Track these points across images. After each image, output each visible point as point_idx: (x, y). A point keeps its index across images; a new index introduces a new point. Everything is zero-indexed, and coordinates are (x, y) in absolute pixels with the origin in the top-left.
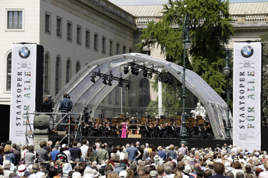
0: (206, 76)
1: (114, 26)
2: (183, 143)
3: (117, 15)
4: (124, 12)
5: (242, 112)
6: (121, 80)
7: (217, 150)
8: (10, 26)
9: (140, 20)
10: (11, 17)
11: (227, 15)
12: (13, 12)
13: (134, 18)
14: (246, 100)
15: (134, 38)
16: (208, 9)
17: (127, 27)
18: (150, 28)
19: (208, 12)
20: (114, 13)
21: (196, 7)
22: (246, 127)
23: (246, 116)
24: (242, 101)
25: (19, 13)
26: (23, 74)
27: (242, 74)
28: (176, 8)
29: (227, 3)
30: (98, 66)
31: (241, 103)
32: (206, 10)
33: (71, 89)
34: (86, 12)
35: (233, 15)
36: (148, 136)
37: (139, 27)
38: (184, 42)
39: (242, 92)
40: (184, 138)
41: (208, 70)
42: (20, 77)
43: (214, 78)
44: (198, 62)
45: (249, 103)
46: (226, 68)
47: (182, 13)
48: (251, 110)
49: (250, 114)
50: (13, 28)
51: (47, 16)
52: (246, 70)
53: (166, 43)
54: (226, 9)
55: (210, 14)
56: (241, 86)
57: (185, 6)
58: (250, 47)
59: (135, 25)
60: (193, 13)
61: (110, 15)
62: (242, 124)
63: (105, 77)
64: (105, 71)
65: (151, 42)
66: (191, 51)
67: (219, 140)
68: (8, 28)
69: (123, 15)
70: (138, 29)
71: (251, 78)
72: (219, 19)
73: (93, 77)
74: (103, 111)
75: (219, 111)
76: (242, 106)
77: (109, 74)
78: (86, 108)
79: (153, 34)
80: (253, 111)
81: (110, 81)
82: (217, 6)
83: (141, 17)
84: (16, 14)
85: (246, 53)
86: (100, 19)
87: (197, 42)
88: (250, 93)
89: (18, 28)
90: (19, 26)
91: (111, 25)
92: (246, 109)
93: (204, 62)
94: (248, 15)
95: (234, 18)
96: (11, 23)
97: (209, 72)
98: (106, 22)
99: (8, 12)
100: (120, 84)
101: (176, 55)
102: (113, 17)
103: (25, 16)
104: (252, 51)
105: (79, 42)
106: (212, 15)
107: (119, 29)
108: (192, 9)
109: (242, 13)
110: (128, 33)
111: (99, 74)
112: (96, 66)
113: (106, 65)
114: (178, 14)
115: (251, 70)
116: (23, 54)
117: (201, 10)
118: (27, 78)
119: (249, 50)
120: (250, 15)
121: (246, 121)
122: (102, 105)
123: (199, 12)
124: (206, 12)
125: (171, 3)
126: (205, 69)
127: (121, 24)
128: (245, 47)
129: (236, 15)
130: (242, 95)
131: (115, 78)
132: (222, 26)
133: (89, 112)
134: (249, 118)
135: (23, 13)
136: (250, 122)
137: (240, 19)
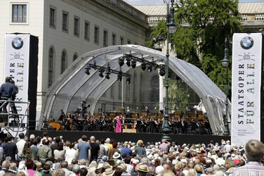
0: (215, 74)
1: (126, 24)
2: (165, 137)
3: (128, 13)
4: (136, 10)
5: (241, 107)
6: (120, 74)
7: (210, 147)
8: (15, 19)
9: (152, 19)
10: (15, 10)
11: (236, 13)
12: (18, 5)
13: (147, 16)
14: (246, 94)
15: (147, 36)
16: (218, 7)
17: (139, 25)
18: (160, 25)
19: (217, 10)
20: (125, 11)
21: (205, 5)
22: (245, 123)
23: (245, 110)
24: (241, 95)
25: (24, 6)
26: (16, 65)
27: (241, 67)
28: (186, 6)
29: (237, 2)
30: (94, 58)
31: (239, 97)
32: (215, 8)
33: (66, 82)
34: (95, 9)
35: (243, 14)
36: (144, 131)
37: (151, 26)
38: (168, 26)
39: (241, 85)
40: (166, 132)
41: (217, 67)
42: (12, 68)
43: (222, 75)
44: (207, 60)
45: (249, 97)
46: (225, 60)
47: (192, 11)
48: (250, 104)
49: (250, 109)
50: (17, 21)
51: (52, 11)
52: (245, 62)
53: (175, 40)
54: (235, 7)
55: (219, 12)
56: (240, 79)
57: (195, 5)
58: (249, 38)
59: (148, 24)
60: (202, 11)
61: (120, 12)
62: (241, 119)
63: (102, 70)
64: (102, 64)
65: (162, 40)
66: (201, 49)
67: (216, 136)
68: (13, 21)
69: (135, 13)
70: (150, 27)
71: (250, 71)
72: (228, 17)
73: (88, 69)
74: (104, 105)
75: (218, 106)
76: (241, 100)
77: (106, 67)
78: (84, 102)
79: (162, 31)
80: (253, 106)
81: (108, 74)
82: (226, 4)
83: (153, 16)
84: (20, 7)
85: (245, 45)
86: (110, 16)
87: (206, 40)
88: (250, 86)
89: (22, 22)
90: (23, 20)
91: (121, 22)
92: (245, 104)
93: (213, 59)
94: (257, 14)
95: (244, 17)
96: (15, 16)
97: (218, 70)
98: (116, 19)
99: (13, 5)
100: (120, 78)
101: (185, 51)
102: (123, 14)
103: (29, 10)
104: (252, 42)
105: (86, 38)
106: (221, 13)
107: (130, 26)
108: (201, 6)
109: (252, 12)
110: (140, 31)
111: (95, 67)
112: (92, 58)
113: (102, 57)
114: (188, 12)
115: (251, 62)
116: (16, 45)
117: (210, 7)
118: (20, 70)
119: (249, 41)
120: (259, 14)
121: (245, 116)
122: (103, 99)
123: (208, 10)
124: (215, 10)
125: (181, 2)
126: (214, 66)
127: (133, 22)
128: (245, 38)
129: (246, 14)
130: (241, 89)
131: (114, 72)
132: (231, 24)
133: (87, 105)
134: (249, 113)
135: (27, 6)
136: (249, 118)
137: (249, 18)
